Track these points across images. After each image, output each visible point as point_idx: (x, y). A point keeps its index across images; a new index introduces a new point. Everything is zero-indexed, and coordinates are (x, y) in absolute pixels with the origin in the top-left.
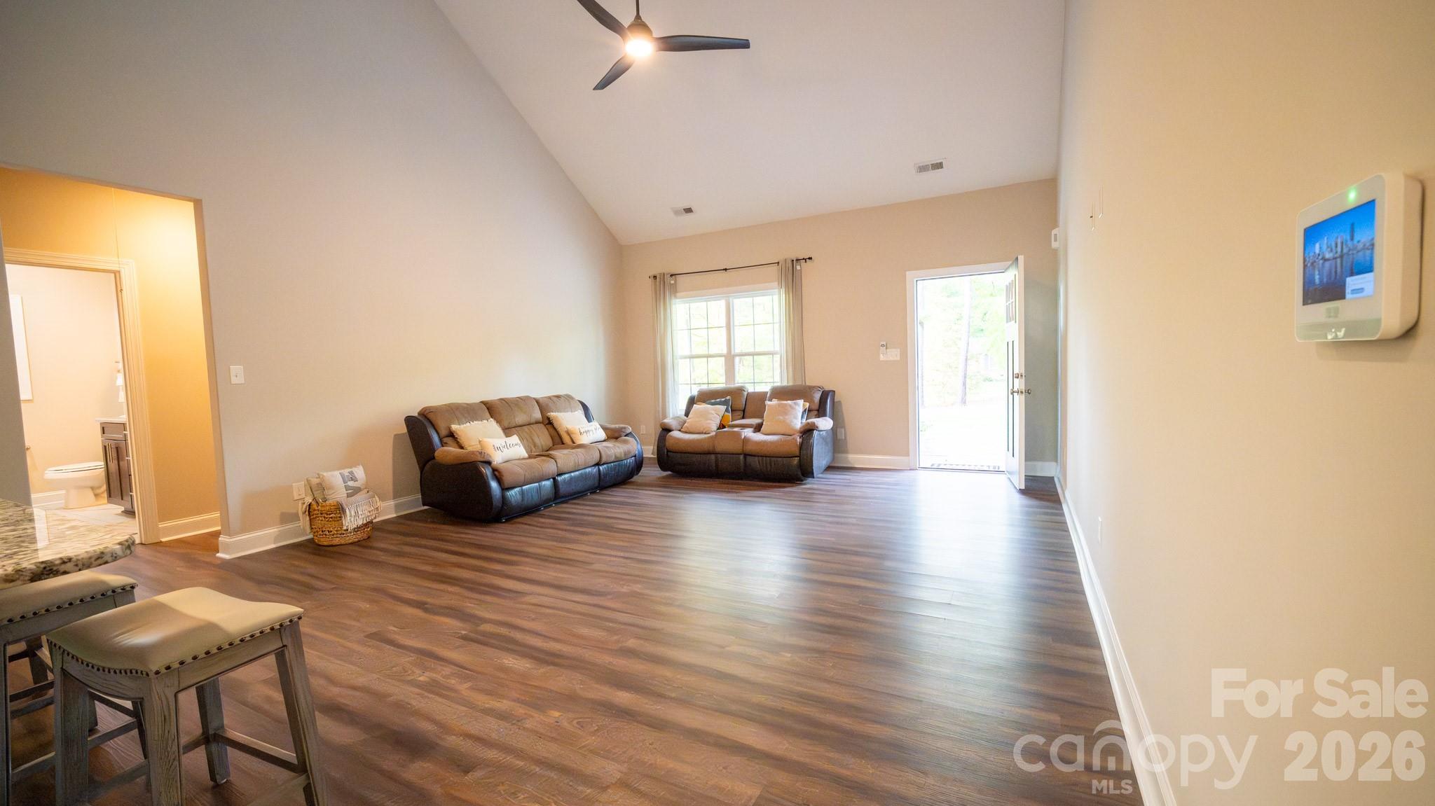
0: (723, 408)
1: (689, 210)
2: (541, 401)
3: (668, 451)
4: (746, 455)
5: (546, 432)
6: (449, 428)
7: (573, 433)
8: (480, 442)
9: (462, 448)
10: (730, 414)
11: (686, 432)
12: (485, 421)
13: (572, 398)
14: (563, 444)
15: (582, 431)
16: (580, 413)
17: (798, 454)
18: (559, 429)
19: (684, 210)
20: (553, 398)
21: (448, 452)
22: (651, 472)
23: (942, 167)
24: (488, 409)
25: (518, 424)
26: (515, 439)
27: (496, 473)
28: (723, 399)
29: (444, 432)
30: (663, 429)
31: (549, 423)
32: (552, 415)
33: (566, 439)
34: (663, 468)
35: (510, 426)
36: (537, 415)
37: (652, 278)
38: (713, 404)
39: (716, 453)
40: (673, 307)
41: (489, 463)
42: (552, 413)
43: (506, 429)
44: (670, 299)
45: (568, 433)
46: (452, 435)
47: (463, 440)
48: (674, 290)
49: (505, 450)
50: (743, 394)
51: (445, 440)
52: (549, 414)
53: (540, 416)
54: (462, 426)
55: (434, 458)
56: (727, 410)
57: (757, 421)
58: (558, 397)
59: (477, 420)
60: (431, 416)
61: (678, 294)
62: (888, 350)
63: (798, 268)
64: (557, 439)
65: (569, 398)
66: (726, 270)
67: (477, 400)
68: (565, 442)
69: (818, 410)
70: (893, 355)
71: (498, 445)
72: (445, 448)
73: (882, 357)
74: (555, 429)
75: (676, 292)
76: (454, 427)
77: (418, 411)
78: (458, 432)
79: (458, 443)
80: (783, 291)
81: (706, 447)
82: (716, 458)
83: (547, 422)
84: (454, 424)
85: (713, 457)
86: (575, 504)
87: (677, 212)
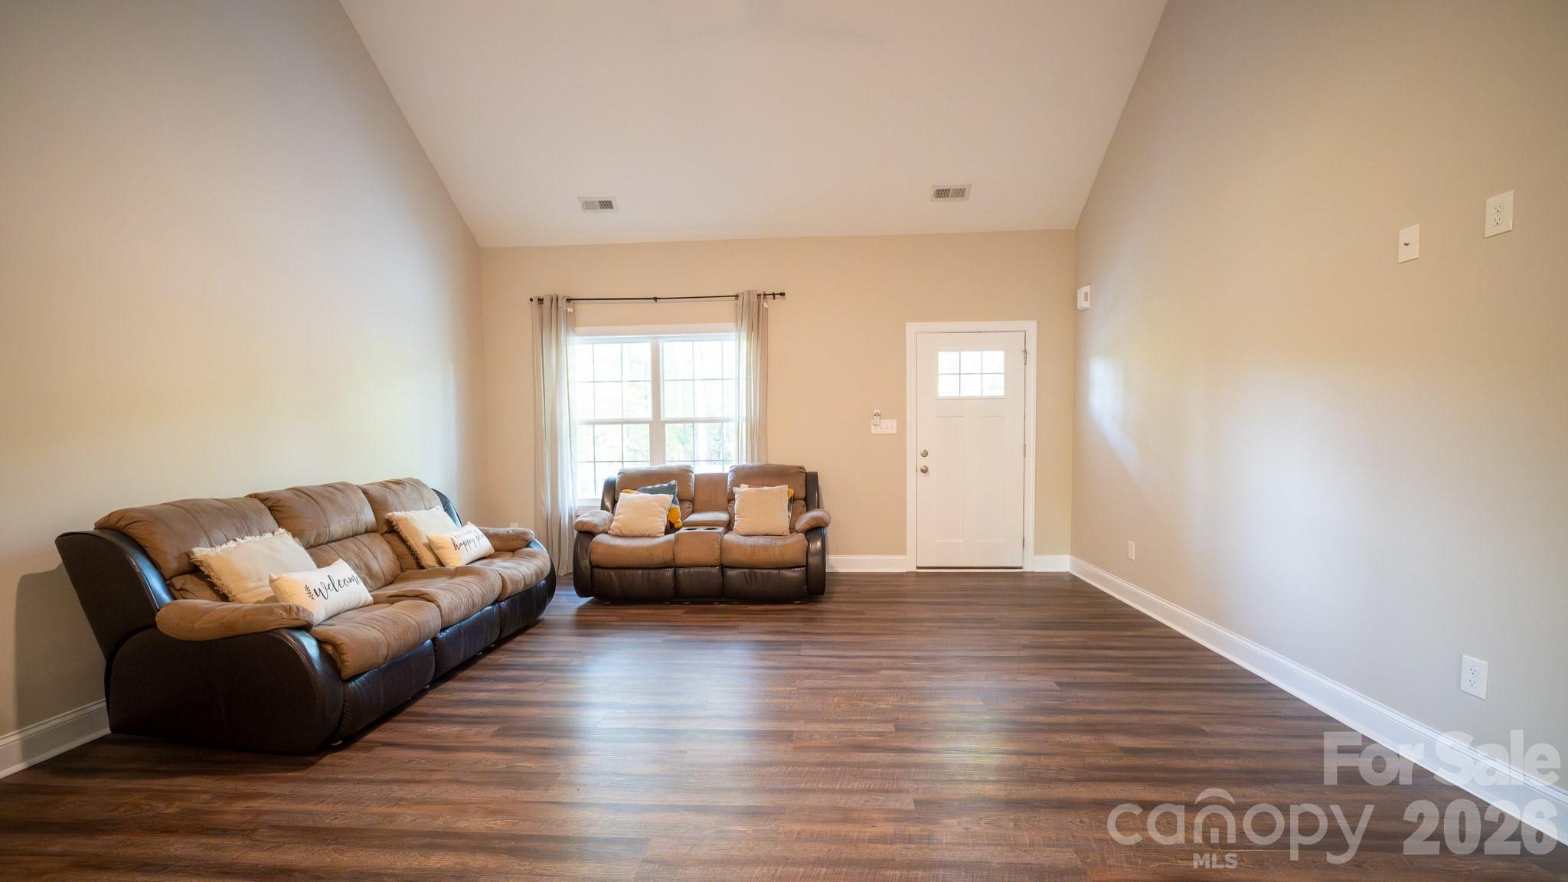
0: (669, 497)
1: (607, 205)
2: (372, 491)
3: (593, 566)
4: (723, 567)
5: (387, 548)
6: (188, 555)
7: (439, 548)
8: (272, 581)
9: (225, 598)
10: (678, 507)
11: (617, 536)
12: (269, 535)
13: (424, 486)
14: (422, 568)
15: (458, 542)
16: (439, 509)
17: (804, 564)
18: (412, 542)
19: (600, 202)
20: (389, 484)
21: (195, 609)
22: (567, 602)
23: (963, 195)
24: (270, 509)
25: (335, 537)
26: (342, 569)
27: (329, 648)
28: (665, 485)
29: (172, 565)
30: (580, 532)
31: (390, 530)
32: (397, 515)
33: (428, 559)
34: (582, 593)
35: (322, 540)
36: (368, 516)
37: (535, 301)
38: (653, 492)
39: (676, 567)
40: (570, 348)
41: (306, 628)
42: (396, 513)
43: (311, 547)
44: (567, 335)
45: (430, 547)
46: (195, 570)
47: (227, 581)
48: (572, 322)
49: (332, 594)
50: (690, 477)
51: (178, 582)
52: (390, 514)
53: (374, 519)
54: (219, 549)
55: (154, 625)
56: (674, 502)
57: (723, 516)
58: (397, 482)
59: (250, 533)
60: (136, 531)
61: (578, 329)
62: (882, 420)
63: (765, 305)
64: (411, 560)
65: (416, 484)
66: (656, 299)
67: (242, 493)
68: (424, 563)
69: (805, 499)
70: (888, 426)
71: (315, 585)
72: (181, 601)
73: (874, 430)
74: (404, 541)
75: (575, 325)
76: (201, 552)
77: (97, 519)
78: (210, 561)
79: (212, 586)
80: (744, 335)
81: (660, 557)
82: (675, 573)
83: (385, 528)
84: (198, 546)
85: (669, 572)
86: (470, 679)
87: (588, 205)
